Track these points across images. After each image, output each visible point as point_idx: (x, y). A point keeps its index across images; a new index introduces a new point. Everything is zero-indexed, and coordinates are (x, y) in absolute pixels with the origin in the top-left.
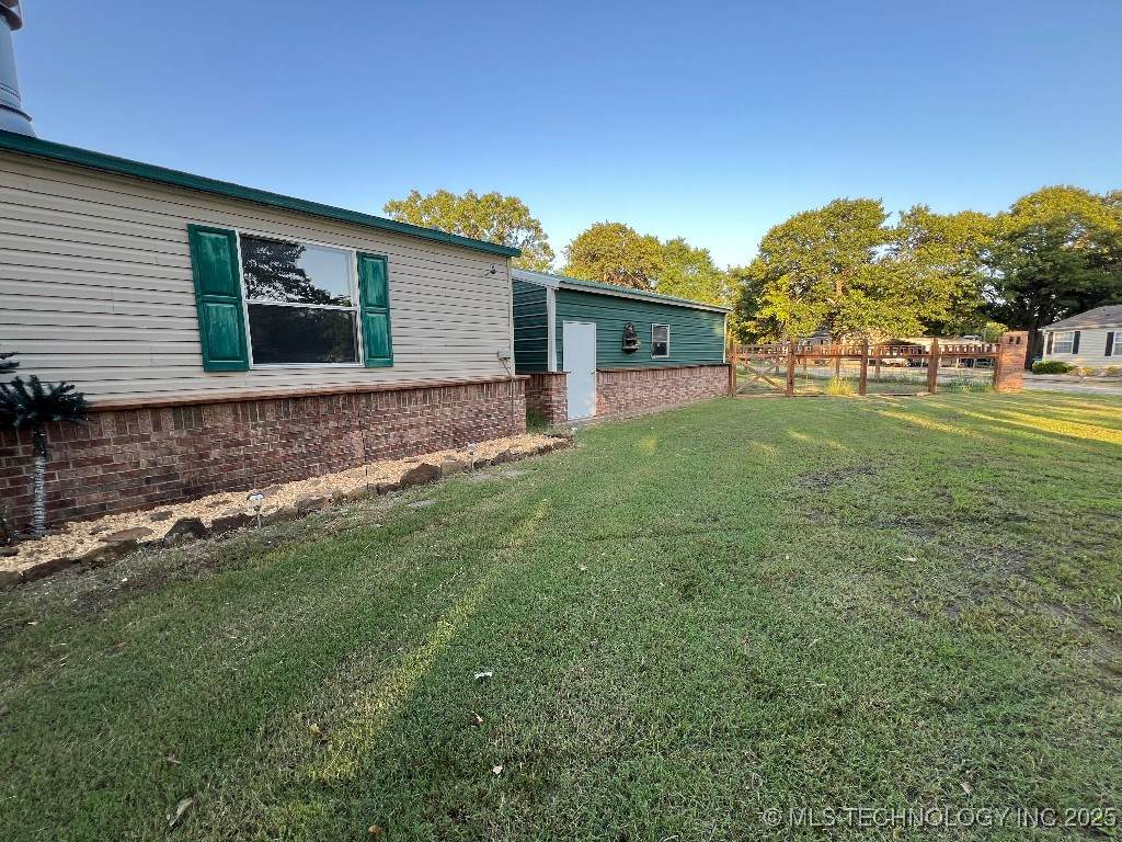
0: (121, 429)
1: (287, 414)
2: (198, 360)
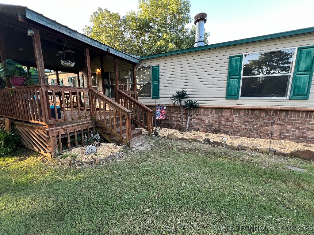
0: (204, 112)
1: (248, 114)
2: (225, 96)
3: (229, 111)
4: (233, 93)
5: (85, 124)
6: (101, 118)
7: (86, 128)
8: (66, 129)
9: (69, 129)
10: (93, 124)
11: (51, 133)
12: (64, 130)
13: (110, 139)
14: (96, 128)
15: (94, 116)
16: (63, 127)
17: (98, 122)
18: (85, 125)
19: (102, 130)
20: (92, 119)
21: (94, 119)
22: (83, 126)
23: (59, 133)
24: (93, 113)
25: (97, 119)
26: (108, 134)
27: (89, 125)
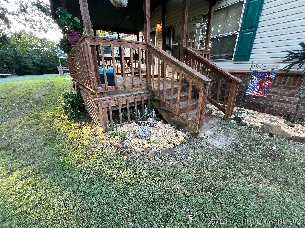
5: (139, 94)
6: (158, 88)
7: (140, 100)
8: (117, 100)
9: (121, 100)
10: (149, 94)
11: (100, 105)
12: (115, 102)
13: (169, 119)
14: (152, 101)
15: (150, 85)
16: (114, 96)
17: (155, 93)
18: (139, 96)
19: (160, 105)
20: (147, 89)
21: (150, 88)
22: (136, 97)
23: (110, 105)
24: (150, 81)
25: (154, 89)
26: (166, 111)
27: (144, 96)
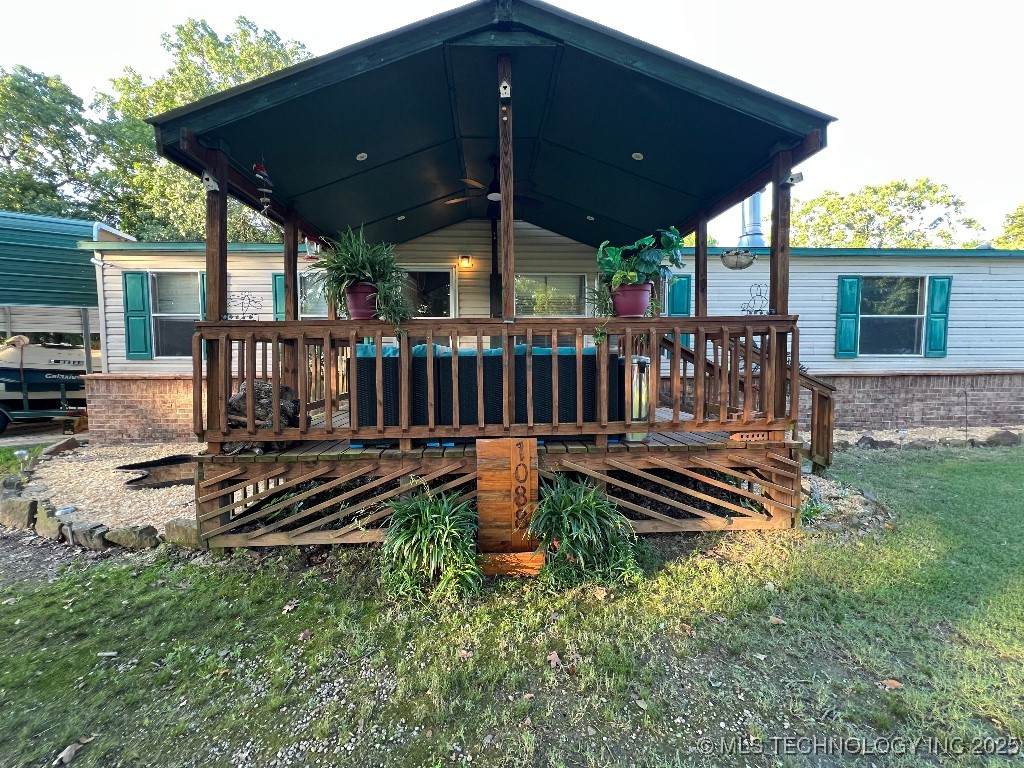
1: (877, 386)
2: (833, 351)
3: (848, 380)
4: (848, 346)
